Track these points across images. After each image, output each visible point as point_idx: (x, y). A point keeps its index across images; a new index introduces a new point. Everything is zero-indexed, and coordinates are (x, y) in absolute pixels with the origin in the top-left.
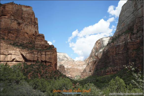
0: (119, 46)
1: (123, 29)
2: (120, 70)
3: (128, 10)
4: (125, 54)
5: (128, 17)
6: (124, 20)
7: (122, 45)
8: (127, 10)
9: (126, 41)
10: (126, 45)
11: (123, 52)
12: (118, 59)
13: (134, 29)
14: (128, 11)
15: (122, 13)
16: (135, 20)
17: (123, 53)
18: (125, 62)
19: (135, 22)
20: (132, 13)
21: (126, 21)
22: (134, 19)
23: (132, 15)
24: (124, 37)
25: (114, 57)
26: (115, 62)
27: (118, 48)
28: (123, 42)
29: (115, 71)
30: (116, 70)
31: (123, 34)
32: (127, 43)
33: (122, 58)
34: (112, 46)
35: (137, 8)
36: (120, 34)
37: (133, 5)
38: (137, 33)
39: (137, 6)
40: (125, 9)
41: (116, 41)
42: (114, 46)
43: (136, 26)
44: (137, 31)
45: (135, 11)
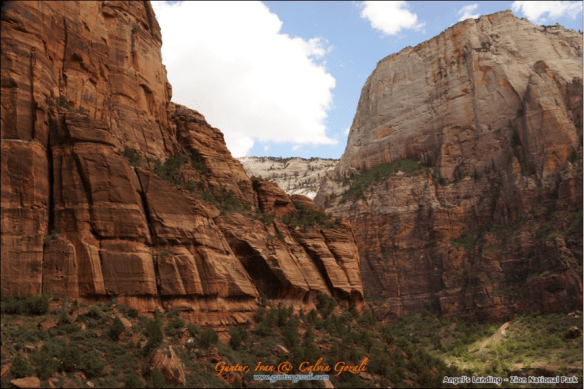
0: (392, 217)
2: (406, 312)
3: (408, 82)
4: (421, 253)
5: (409, 110)
6: (390, 117)
7: (407, 216)
8: (403, 83)
9: (424, 204)
10: (424, 220)
11: (414, 246)
12: (394, 272)
13: (443, 163)
14: (407, 86)
15: (381, 86)
16: (440, 129)
17: (412, 249)
18: (423, 282)
19: (436, 138)
20: (426, 102)
21: (396, 120)
22: (436, 126)
23: (424, 107)
24: (410, 187)
25: (379, 259)
26: (383, 282)
27: (388, 226)
28: (408, 203)
29: (385, 318)
30: (389, 314)
31: (400, 173)
32: (431, 211)
33: (408, 265)
34: (366, 214)
35: (446, 92)
36: (369, 165)
37: (429, 75)
38: (455, 182)
39: (447, 84)
40: (392, 74)
41: (375, 195)
42: (372, 216)
43: (448, 154)
44: (454, 175)
45: (437, 97)
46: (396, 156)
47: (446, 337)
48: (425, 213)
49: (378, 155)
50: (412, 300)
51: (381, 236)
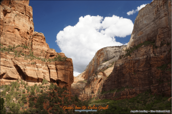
0: (138, 61)
1: (140, 39)
2: (140, 92)
3: (148, 16)
4: (147, 72)
5: (148, 25)
6: (142, 28)
7: (142, 60)
8: (146, 16)
9: (148, 55)
10: (148, 60)
11: (144, 70)
12: (137, 79)
13: (157, 41)
14: (147, 17)
16: (157, 30)
17: (144, 71)
18: (147, 82)
19: (156, 33)
20: (153, 21)
21: (144, 29)
22: (156, 29)
23: (152, 23)
24: (145, 50)
25: (133, 75)
26: (133, 82)
27: (137, 64)
28: (143, 55)
29: (133, 94)
30: (135, 93)
31: (143, 46)
32: (150, 58)
33: (142, 76)
34: (129, 60)
35: (159, 16)
36: (136, 45)
37: (154, 12)
38: (160, 47)
39: (159, 14)
40: (143, 14)
41: (134, 54)
42: (132, 61)
43: (159, 38)
44: (161, 45)
45: (156, 19)
46: (144, 41)
48: (148, 58)
49: (139, 41)
50: (143, 88)
51: (134, 67)
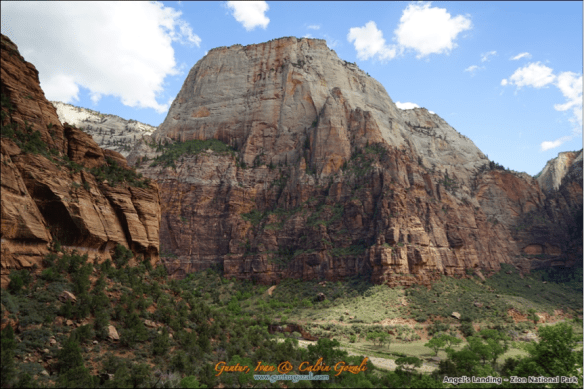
0: (196, 187)
1: (198, 128)
2: (194, 270)
3: (232, 75)
4: (215, 221)
5: (228, 99)
6: (210, 101)
7: (209, 188)
8: (227, 74)
10: (223, 194)
11: (210, 215)
12: (189, 234)
13: (247, 151)
14: (231, 78)
15: (209, 71)
16: (251, 122)
17: (208, 217)
18: (213, 246)
19: (246, 128)
20: (244, 96)
21: (216, 105)
22: (248, 118)
23: (241, 100)
24: (217, 164)
25: (178, 221)
26: (178, 242)
27: (190, 194)
28: (211, 178)
29: (174, 273)
30: (180, 269)
31: (210, 151)
32: (229, 188)
33: (202, 230)
34: (173, 180)
35: (261, 92)
36: (183, 138)
37: (251, 74)
38: (254, 167)
39: (264, 86)
40: (220, 64)
41: (184, 165)
42: (178, 183)
43: (252, 144)
44: (254, 162)
45: (253, 95)
46: (209, 136)
47: (224, 293)
48: (225, 189)
49: (193, 131)
50: (201, 260)
51: (182, 202)
